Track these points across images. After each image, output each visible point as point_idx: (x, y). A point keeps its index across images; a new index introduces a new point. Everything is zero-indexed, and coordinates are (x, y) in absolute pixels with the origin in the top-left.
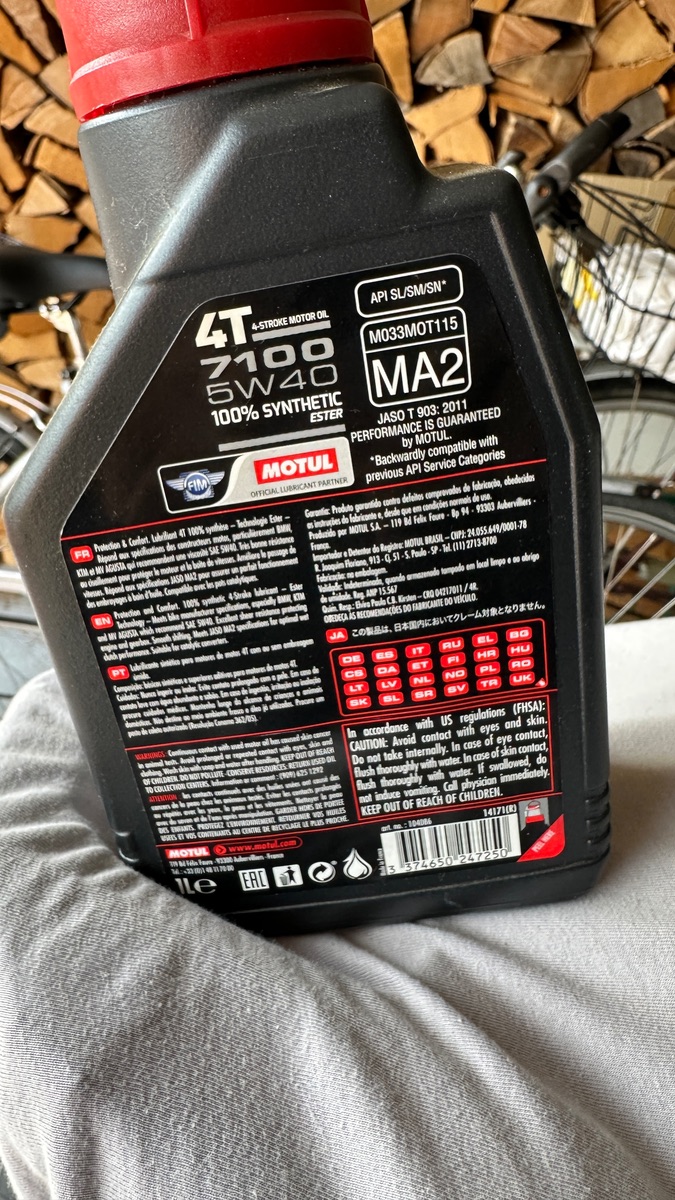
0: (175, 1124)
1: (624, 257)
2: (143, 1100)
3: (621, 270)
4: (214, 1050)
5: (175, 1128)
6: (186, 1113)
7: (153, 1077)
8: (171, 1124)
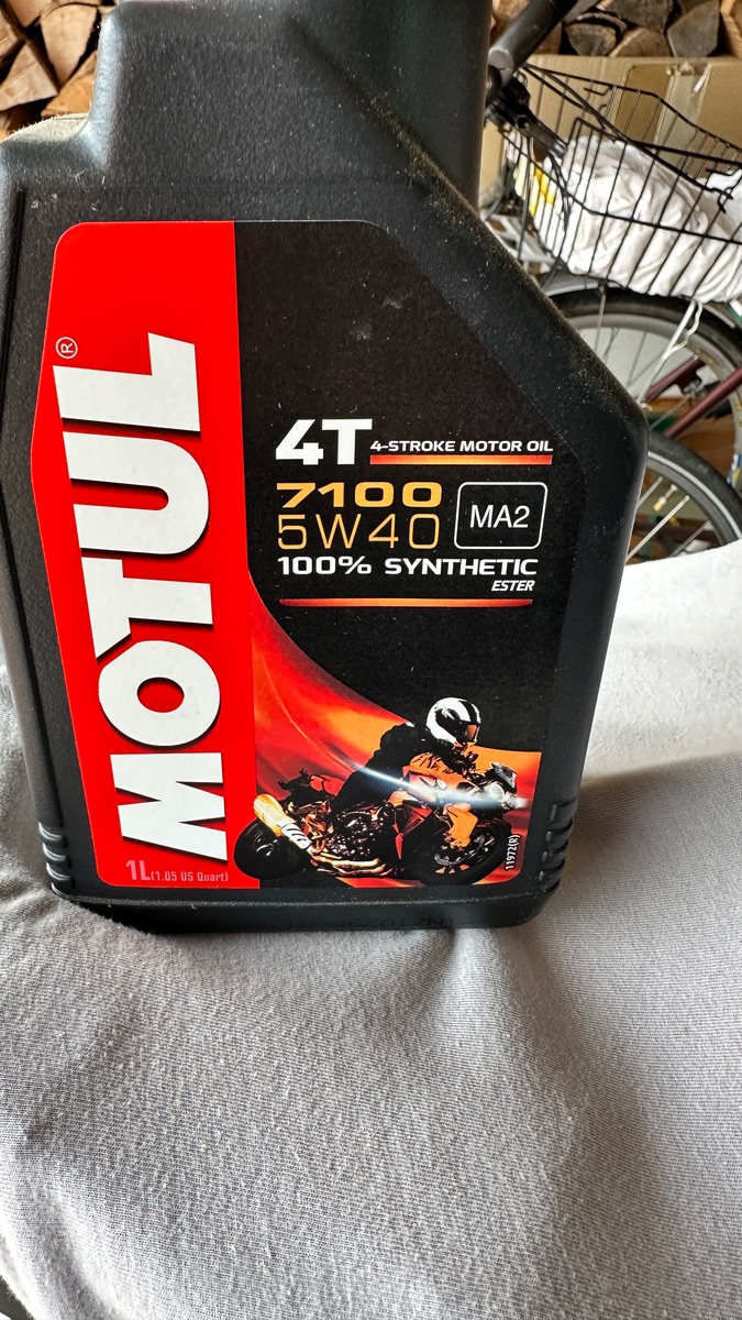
0: (145, 1187)
1: (581, 153)
2: (108, 1164)
3: (577, 168)
4: (184, 1105)
5: (145, 1189)
6: (156, 1174)
7: (117, 1140)
8: (140, 1186)
